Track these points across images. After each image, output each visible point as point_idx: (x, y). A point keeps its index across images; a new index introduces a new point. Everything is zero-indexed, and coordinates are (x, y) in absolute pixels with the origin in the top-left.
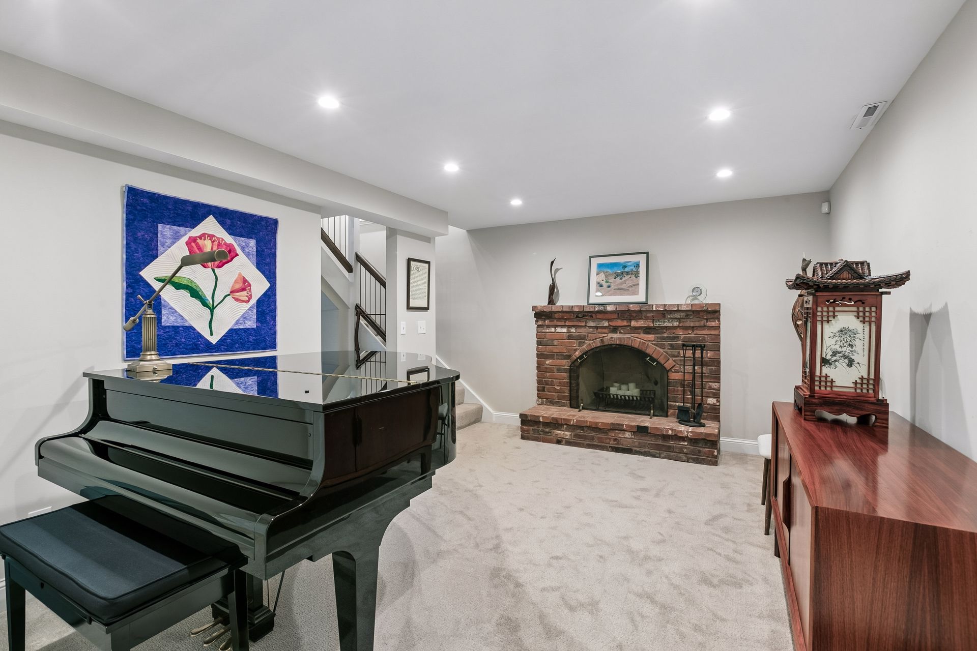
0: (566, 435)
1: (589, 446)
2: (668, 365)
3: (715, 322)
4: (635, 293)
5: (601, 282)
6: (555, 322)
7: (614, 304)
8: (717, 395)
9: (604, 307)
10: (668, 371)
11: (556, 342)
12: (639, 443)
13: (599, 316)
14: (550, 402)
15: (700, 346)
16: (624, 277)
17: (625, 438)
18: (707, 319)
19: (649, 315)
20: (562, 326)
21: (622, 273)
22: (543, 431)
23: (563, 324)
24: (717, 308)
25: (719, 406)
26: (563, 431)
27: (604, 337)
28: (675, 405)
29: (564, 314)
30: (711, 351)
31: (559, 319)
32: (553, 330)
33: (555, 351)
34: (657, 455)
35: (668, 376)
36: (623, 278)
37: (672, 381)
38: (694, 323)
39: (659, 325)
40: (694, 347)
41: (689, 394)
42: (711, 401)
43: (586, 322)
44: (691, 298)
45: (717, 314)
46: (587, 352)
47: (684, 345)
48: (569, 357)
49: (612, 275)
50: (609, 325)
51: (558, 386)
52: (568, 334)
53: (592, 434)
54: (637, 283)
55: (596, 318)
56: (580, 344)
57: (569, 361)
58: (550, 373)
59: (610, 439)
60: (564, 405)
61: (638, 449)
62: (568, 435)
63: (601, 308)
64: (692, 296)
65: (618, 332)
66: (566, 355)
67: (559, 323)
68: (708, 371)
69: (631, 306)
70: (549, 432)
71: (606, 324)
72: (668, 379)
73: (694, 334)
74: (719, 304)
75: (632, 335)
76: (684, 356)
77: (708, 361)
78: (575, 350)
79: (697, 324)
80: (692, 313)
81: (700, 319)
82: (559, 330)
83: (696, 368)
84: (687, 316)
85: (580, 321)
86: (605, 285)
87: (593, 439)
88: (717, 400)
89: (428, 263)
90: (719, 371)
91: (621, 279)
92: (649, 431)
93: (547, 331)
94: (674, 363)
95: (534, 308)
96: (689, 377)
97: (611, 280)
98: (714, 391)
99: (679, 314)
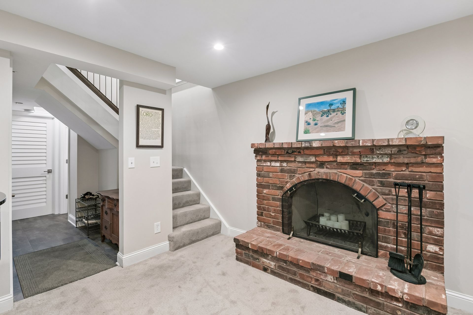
0: (271, 265)
1: (292, 281)
2: (378, 203)
3: (437, 158)
4: (342, 129)
5: (309, 121)
6: (270, 158)
7: (320, 140)
8: (439, 242)
9: (310, 143)
10: (378, 209)
11: (271, 175)
12: (342, 290)
13: (307, 152)
14: (267, 226)
15: (418, 187)
16: (331, 114)
17: (327, 280)
18: (425, 155)
19: (356, 150)
20: (276, 161)
21: (329, 111)
22: (252, 256)
23: (276, 159)
24: (440, 142)
25: (443, 255)
26: (268, 260)
27: (311, 171)
28: (386, 247)
29: (277, 150)
30: (431, 191)
31: (273, 155)
32: (269, 164)
33: (271, 182)
34: (363, 309)
35: (378, 215)
36: (329, 115)
37: (383, 220)
38: (409, 159)
39: (367, 161)
40: (410, 187)
41: (404, 236)
42: (432, 248)
43: (295, 158)
44: (405, 132)
45: (439, 150)
46: (296, 185)
47: (396, 184)
48: (281, 188)
49: (319, 113)
50: (316, 160)
51: (273, 212)
52: (281, 168)
53: (295, 269)
54: (343, 119)
55: (304, 154)
56: (291, 177)
57: (281, 191)
58: (267, 201)
59: (311, 278)
60: (278, 230)
61: (341, 296)
62: (272, 264)
63: (307, 145)
64: (405, 130)
65: (325, 167)
66: (280, 186)
67: (273, 158)
68: (428, 214)
69: (336, 141)
70: (257, 259)
71: (313, 159)
72: (378, 218)
73: (409, 172)
74: (443, 138)
75: (339, 170)
76: (397, 196)
77: (427, 202)
78: (287, 182)
79: (413, 160)
80: (406, 149)
81: (416, 155)
82: (273, 164)
83: (412, 209)
84: (400, 151)
85: (290, 157)
86: (312, 123)
87: (295, 274)
88: (440, 249)
89: (162, 110)
90: (442, 215)
91: (328, 116)
92: (354, 281)
93: (264, 165)
94: (385, 202)
95: (253, 146)
96: (403, 218)
97: (318, 118)
98: (436, 237)
99: (390, 149)
